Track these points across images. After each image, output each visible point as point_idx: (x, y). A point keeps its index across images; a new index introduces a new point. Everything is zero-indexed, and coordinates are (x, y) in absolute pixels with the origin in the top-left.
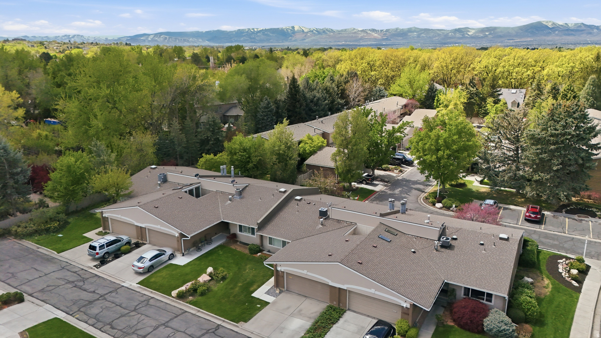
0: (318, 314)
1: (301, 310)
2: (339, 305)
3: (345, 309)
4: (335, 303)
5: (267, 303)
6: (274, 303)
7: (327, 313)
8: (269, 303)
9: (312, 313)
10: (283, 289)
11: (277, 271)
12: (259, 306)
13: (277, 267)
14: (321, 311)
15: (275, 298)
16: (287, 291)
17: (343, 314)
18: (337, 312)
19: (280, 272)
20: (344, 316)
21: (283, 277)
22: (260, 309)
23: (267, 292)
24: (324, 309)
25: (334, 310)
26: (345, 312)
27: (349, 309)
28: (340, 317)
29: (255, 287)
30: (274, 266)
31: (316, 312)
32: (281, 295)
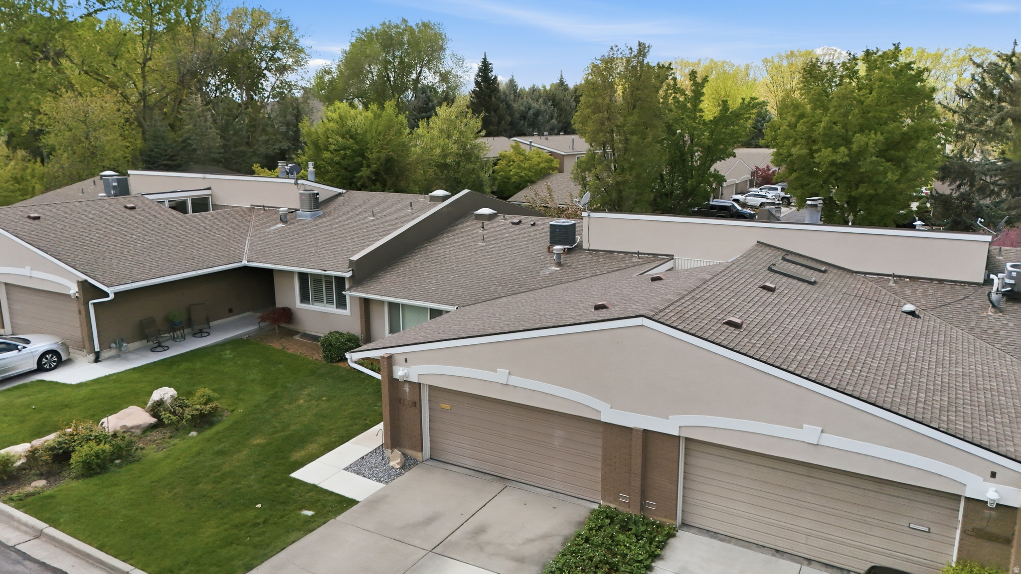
0: (556, 544)
1: (481, 530)
2: (643, 507)
3: (668, 521)
4: (624, 498)
5: (345, 503)
6: (375, 501)
7: (597, 540)
8: (352, 502)
9: (532, 541)
10: (418, 455)
11: (394, 383)
12: (310, 513)
13: (395, 368)
14: (569, 530)
15: (381, 485)
16: (431, 463)
17: (662, 545)
18: (639, 537)
19: (407, 388)
20: (667, 552)
21: (417, 404)
22: (308, 526)
23: (355, 464)
24: (581, 524)
25: (625, 528)
26: (674, 536)
27: (685, 525)
28: (655, 557)
29: (312, 448)
30: (384, 365)
31: (545, 537)
32: (408, 475)
